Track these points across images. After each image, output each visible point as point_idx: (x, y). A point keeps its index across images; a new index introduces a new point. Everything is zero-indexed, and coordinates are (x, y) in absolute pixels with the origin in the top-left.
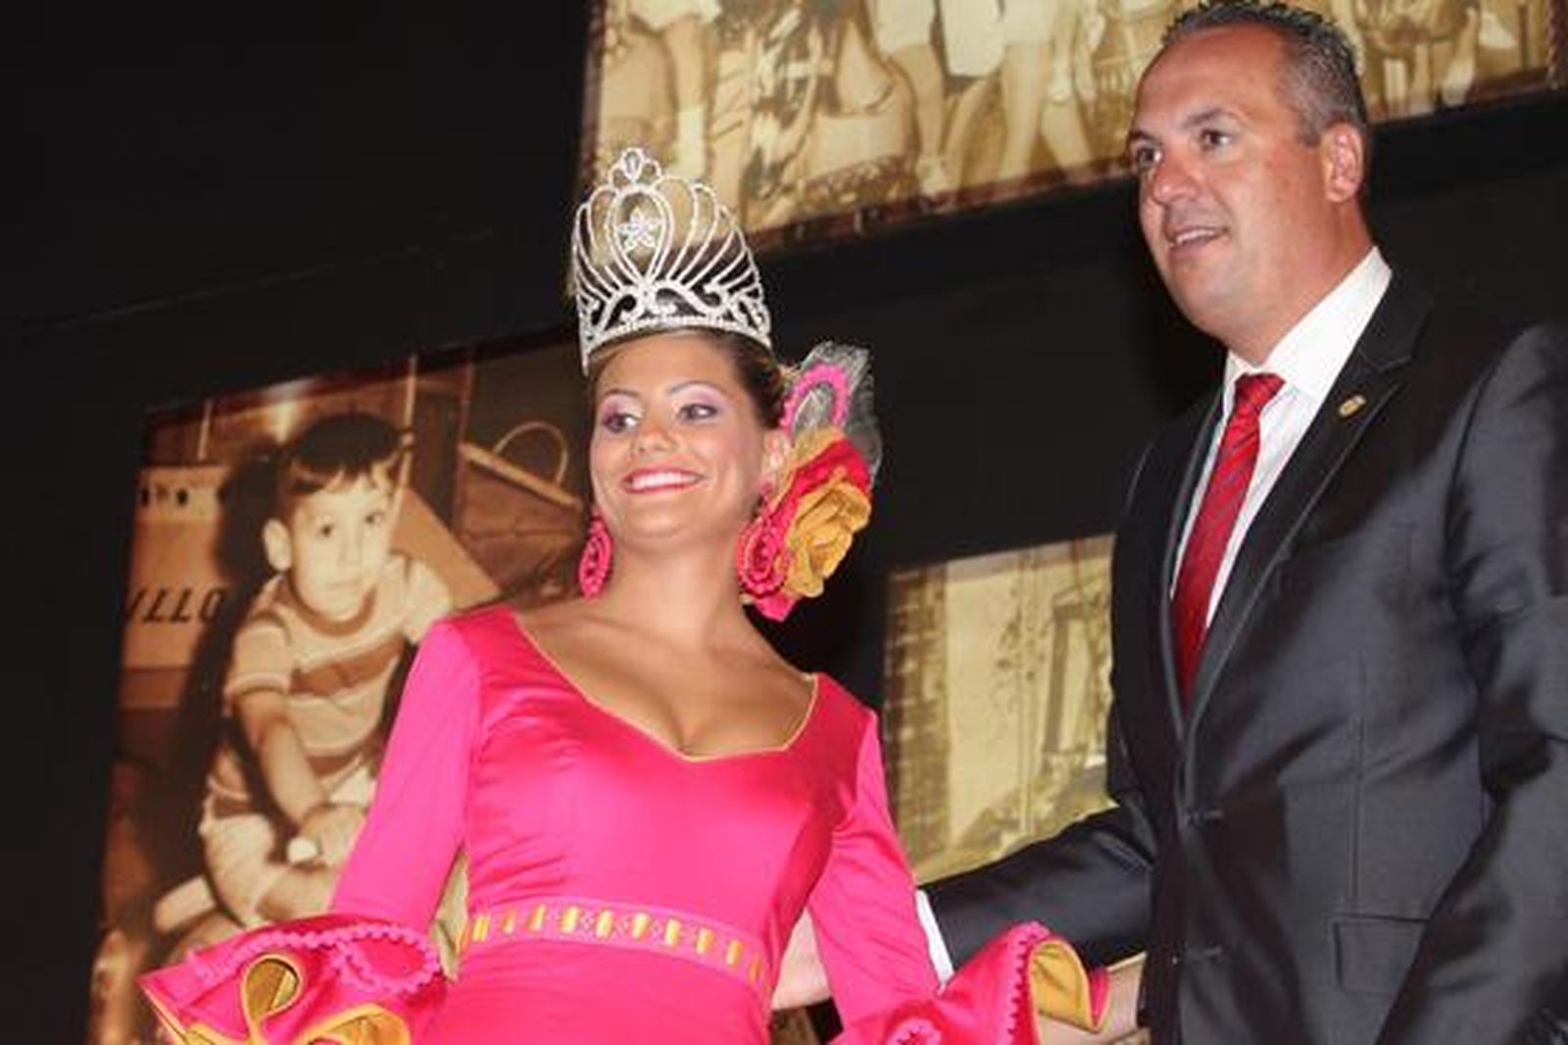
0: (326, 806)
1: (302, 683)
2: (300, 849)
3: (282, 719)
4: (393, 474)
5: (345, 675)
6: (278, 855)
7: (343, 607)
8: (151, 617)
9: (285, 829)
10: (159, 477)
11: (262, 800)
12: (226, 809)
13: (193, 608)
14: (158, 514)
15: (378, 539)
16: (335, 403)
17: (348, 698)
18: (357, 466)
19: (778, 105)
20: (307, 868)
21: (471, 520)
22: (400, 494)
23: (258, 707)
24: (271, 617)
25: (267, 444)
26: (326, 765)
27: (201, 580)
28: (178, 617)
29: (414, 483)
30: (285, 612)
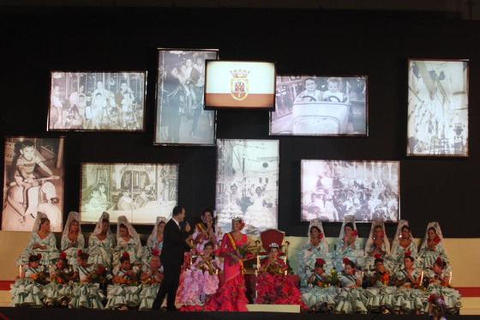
0: (28, 177)
1: (25, 165)
2: (26, 181)
3: (23, 168)
4: (34, 147)
5: (30, 165)
6: (23, 181)
7: (29, 159)
8: (8, 156)
9: (24, 179)
10: (7, 143)
11: (21, 175)
12: (17, 176)
13: (12, 156)
14: (8, 146)
15: (33, 153)
16: (27, 139)
17: (30, 168)
18: (30, 146)
19: (69, 117)
20: (27, 182)
21: (43, 153)
22: (35, 150)
23: (20, 167)
24: (21, 158)
25: (20, 142)
26: (28, 173)
27: (13, 154)
28: (11, 157)
29: (37, 148)
30: (23, 158)
